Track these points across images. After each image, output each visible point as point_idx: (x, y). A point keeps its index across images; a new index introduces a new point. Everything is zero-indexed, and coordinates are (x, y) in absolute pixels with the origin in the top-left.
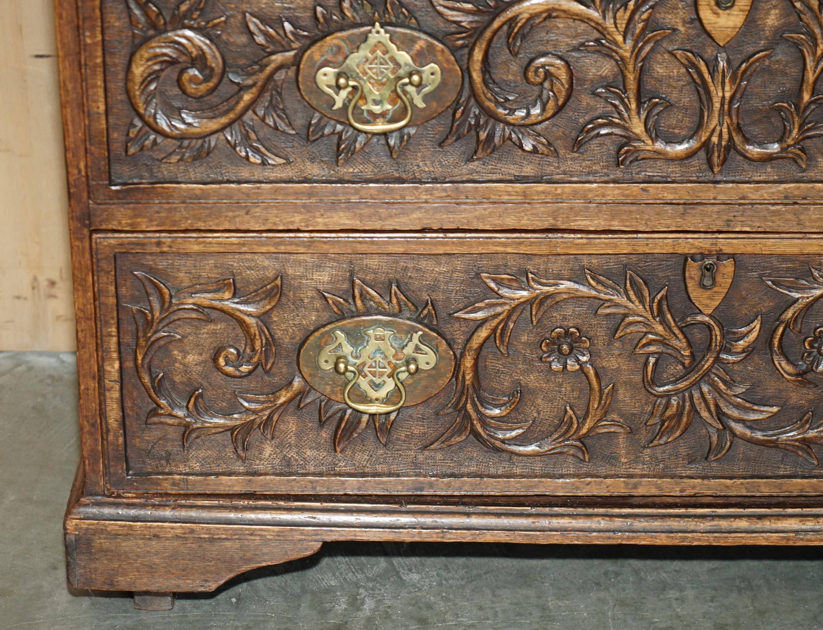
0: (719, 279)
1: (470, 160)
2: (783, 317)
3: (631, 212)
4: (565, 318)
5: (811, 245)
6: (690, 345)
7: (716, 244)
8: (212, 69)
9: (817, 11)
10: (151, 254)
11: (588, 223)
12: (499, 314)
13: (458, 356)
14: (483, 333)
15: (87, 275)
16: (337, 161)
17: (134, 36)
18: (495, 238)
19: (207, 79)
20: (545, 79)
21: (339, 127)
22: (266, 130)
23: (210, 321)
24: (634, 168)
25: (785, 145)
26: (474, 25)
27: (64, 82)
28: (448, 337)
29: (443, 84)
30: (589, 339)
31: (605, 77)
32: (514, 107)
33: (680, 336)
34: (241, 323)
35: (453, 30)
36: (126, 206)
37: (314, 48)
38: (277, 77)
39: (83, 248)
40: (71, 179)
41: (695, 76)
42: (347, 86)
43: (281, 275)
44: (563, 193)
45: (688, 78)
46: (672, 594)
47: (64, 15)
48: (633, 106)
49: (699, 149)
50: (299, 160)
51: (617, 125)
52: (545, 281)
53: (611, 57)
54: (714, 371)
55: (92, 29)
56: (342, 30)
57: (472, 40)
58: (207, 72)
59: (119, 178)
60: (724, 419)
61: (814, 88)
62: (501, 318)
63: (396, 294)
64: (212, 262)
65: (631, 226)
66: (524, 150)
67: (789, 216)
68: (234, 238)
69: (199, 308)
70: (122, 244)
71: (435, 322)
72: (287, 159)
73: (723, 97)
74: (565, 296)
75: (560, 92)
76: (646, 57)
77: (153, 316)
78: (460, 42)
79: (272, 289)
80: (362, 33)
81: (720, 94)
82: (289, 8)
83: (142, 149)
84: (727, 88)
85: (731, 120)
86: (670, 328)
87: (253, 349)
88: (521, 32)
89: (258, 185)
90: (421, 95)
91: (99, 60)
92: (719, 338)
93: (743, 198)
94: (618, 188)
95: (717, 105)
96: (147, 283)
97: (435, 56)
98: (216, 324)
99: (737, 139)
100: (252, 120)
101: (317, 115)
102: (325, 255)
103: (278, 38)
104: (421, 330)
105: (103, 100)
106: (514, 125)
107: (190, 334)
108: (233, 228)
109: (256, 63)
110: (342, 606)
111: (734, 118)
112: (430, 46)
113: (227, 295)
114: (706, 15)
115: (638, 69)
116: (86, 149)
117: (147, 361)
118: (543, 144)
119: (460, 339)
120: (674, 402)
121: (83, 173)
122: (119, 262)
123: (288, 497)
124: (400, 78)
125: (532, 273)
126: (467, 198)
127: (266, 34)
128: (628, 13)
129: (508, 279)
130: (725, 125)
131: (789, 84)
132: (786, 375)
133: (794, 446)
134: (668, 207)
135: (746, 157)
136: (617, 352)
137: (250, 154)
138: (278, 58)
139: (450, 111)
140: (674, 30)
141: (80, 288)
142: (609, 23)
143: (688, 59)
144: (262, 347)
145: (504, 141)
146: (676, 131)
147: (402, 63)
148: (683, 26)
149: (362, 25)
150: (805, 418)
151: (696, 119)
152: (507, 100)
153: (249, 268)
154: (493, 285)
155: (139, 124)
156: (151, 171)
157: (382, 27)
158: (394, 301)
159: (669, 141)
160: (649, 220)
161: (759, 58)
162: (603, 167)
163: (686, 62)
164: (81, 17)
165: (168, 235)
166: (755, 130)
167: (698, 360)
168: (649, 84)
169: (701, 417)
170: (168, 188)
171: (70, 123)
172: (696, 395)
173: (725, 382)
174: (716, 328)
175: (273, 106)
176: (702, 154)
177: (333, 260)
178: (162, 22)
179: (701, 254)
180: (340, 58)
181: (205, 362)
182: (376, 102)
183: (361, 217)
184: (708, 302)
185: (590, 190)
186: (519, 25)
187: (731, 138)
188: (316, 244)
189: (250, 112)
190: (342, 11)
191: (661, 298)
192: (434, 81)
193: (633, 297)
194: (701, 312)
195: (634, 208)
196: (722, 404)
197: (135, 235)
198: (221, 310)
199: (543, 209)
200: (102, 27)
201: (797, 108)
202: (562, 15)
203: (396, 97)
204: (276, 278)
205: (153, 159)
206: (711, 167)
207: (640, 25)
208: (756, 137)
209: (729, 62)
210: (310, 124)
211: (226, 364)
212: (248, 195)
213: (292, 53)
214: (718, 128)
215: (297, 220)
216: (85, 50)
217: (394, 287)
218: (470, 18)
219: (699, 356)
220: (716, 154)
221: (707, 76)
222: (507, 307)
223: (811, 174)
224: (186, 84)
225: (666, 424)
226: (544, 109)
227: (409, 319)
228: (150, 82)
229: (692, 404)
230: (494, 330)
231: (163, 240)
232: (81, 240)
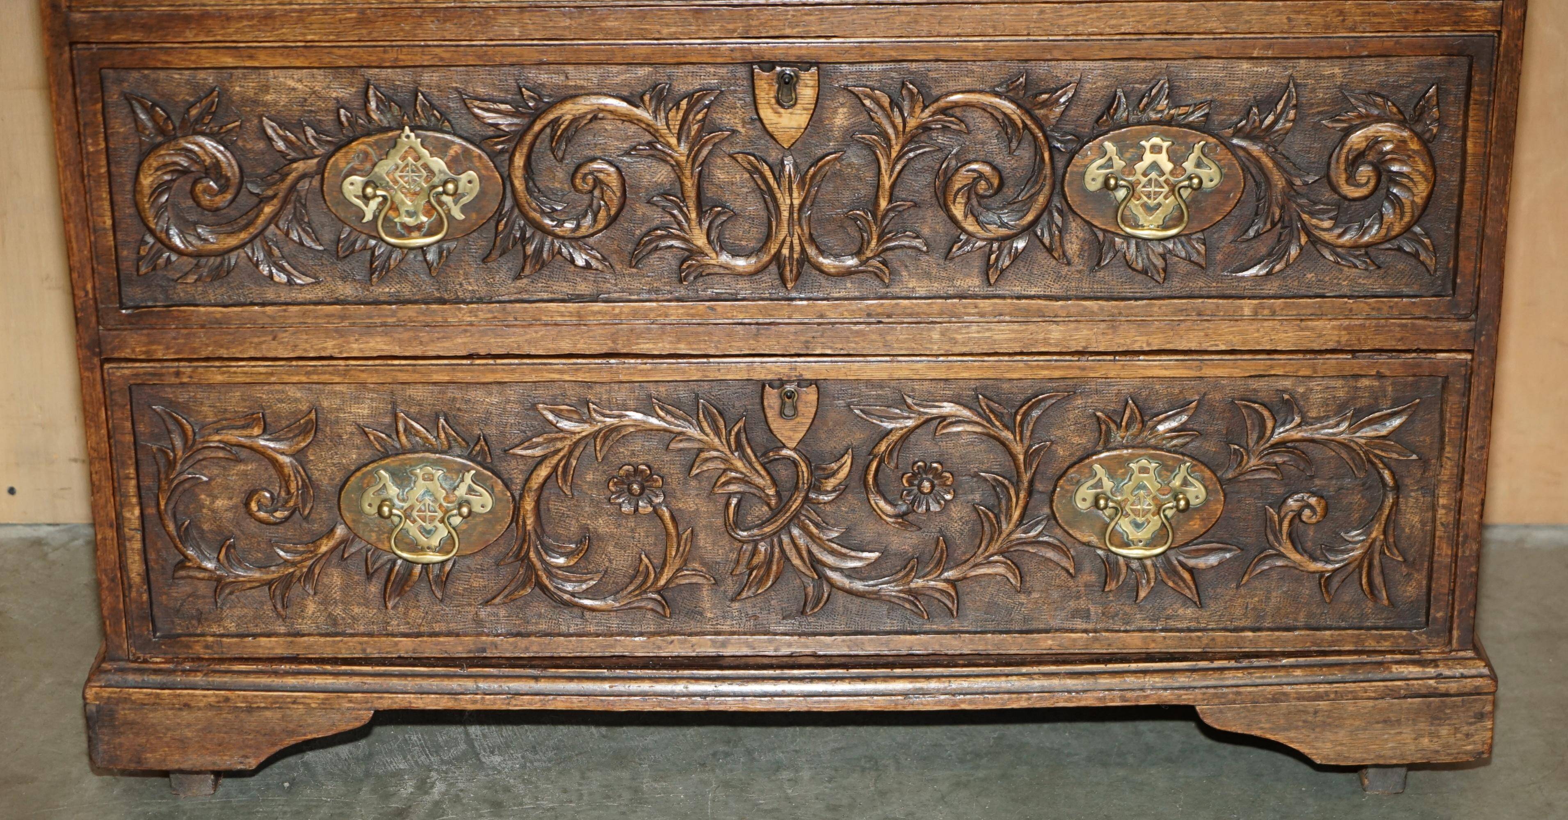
0: (801, 408)
1: (518, 277)
2: (876, 450)
3: (697, 333)
4: (633, 454)
5: (901, 369)
6: (774, 483)
7: (795, 369)
8: (228, 179)
9: (888, 109)
10: (171, 385)
11: (651, 346)
12: (559, 450)
13: (517, 498)
14: (543, 472)
15: (99, 409)
16: (371, 280)
17: (141, 143)
18: (550, 364)
19: (223, 190)
20: (594, 187)
21: (373, 242)
22: (291, 246)
23: (238, 460)
24: (699, 284)
25: (864, 258)
26: (513, 128)
27: (66, 195)
28: (506, 476)
29: (482, 193)
30: (662, 478)
31: (661, 184)
32: (563, 218)
33: (763, 472)
34: (274, 462)
35: (491, 133)
36: (139, 332)
37: (338, 155)
38: (299, 186)
39: (94, 380)
40: (78, 303)
41: (760, 182)
42: (375, 196)
43: (315, 408)
44: (621, 313)
45: (752, 184)
46: (785, 775)
47: (63, 120)
48: (693, 215)
49: (770, 262)
50: (329, 279)
51: (677, 237)
52: (608, 412)
53: (667, 162)
54: (804, 512)
55: (95, 135)
56: (369, 134)
57: (513, 145)
58: (223, 181)
59: (131, 301)
60: (819, 567)
61: (891, 195)
62: (561, 454)
63: (443, 427)
64: (238, 394)
65: (700, 349)
66: (576, 266)
67: (874, 337)
68: (261, 368)
69: (227, 446)
70: (137, 375)
71: (489, 460)
72: (316, 278)
73: (792, 204)
74: (632, 429)
75: (611, 200)
76: (704, 161)
77: (175, 455)
78: (500, 147)
79: (307, 423)
80: (390, 138)
81: (788, 202)
82: (311, 111)
83: (154, 269)
84: (795, 195)
85: (802, 230)
86: (750, 464)
87: (288, 492)
88: (565, 135)
89: (284, 307)
90: (460, 205)
91: (103, 170)
92: (806, 475)
93: (822, 316)
94: (682, 307)
95: (785, 214)
96: (166, 417)
97: (472, 162)
98: (246, 464)
99: (812, 251)
100: (275, 235)
101: (347, 230)
102: (363, 384)
103: (299, 143)
104: (473, 469)
105: (109, 214)
106: (563, 238)
107: (217, 476)
108: (259, 355)
109: (276, 172)
110: (408, 788)
111: (805, 228)
112: (466, 151)
113: (256, 431)
114: (767, 114)
115: (696, 175)
116: (93, 269)
117: (171, 506)
118: (597, 259)
119: (519, 479)
120: (762, 547)
121: (91, 296)
122: (134, 395)
123: (335, 661)
124: (434, 187)
125: (593, 403)
126: (516, 319)
127: (285, 139)
128: (681, 114)
129: (568, 411)
130: (796, 236)
131: (864, 191)
132: (884, 517)
133: (899, 598)
134: (739, 327)
135: (822, 272)
136: (695, 492)
137: (274, 271)
138: (300, 166)
139: (493, 223)
140: (734, 132)
141: (92, 424)
142: (661, 124)
143: (750, 163)
144: (298, 489)
145: (553, 256)
146: (744, 243)
147: (436, 171)
148: (743, 127)
149: (390, 129)
150: (909, 566)
151: (764, 229)
152: (554, 210)
153: (281, 401)
154: (551, 417)
155: (150, 240)
156: (165, 291)
157: (412, 130)
158: (443, 436)
159: (734, 255)
160: (719, 341)
161: (829, 161)
162: (666, 284)
163: (749, 167)
164: (82, 123)
165: (187, 364)
166: (831, 241)
167: (785, 500)
168: (710, 192)
169: (793, 565)
170: (185, 311)
171: (73, 240)
172: (786, 539)
173: (817, 525)
174: (803, 464)
175: (298, 219)
176: (773, 268)
177: (373, 391)
178: (171, 127)
179: (780, 380)
180: (368, 166)
181: (235, 507)
182: (410, 214)
183: (400, 342)
184: (791, 433)
185: (651, 309)
186: (562, 127)
187: (803, 250)
188: (352, 372)
189: (272, 226)
190: (368, 115)
191: (739, 430)
192: (471, 189)
193: (708, 430)
194: (784, 446)
195: (701, 329)
196: (815, 550)
197: (151, 364)
198: (251, 448)
199: (600, 331)
200: (105, 133)
201: (874, 216)
202: (610, 116)
203: (430, 209)
204: (310, 412)
205: (168, 280)
206: (784, 283)
207: (696, 127)
208: (831, 248)
209: (796, 166)
210: (339, 240)
211: (259, 510)
212: (272, 318)
213: (315, 161)
214: (788, 239)
215: (330, 347)
216: (88, 160)
217: (442, 420)
218: (510, 120)
219: (785, 494)
220: (788, 268)
221: (771, 181)
222: (568, 443)
223: (895, 290)
224: (200, 195)
225: (754, 573)
226: (595, 220)
227: (459, 456)
228: (160, 194)
229: (782, 551)
230: (555, 468)
231: (182, 370)
232: (92, 370)
